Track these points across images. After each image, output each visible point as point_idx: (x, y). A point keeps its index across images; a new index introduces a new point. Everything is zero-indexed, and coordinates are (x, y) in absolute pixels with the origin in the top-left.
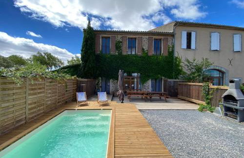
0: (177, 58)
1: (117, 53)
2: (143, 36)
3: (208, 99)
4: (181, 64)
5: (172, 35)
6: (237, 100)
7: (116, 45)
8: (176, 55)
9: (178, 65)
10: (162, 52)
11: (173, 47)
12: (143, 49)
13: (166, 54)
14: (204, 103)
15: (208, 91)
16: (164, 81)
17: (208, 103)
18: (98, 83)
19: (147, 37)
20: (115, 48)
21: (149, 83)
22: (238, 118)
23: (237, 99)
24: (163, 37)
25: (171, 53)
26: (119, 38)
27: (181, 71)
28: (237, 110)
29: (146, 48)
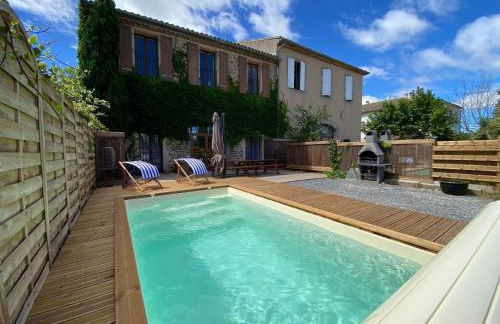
0: (282, 103)
1: (176, 79)
2: (230, 53)
3: (335, 162)
4: (288, 114)
5: (276, 61)
6: (376, 156)
7: (173, 60)
8: (280, 98)
9: (283, 116)
10: (261, 90)
11: (277, 83)
12: (231, 79)
13: (267, 95)
14: (330, 169)
15: (336, 151)
16: (265, 141)
17: (336, 169)
18: (132, 146)
19: (237, 55)
20: (171, 67)
21: (243, 145)
22: (378, 179)
23: (377, 154)
24: (262, 62)
25: (274, 93)
26: (180, 44)
27: (287, 124)
28: (376, 167)
29: (234, 76)
